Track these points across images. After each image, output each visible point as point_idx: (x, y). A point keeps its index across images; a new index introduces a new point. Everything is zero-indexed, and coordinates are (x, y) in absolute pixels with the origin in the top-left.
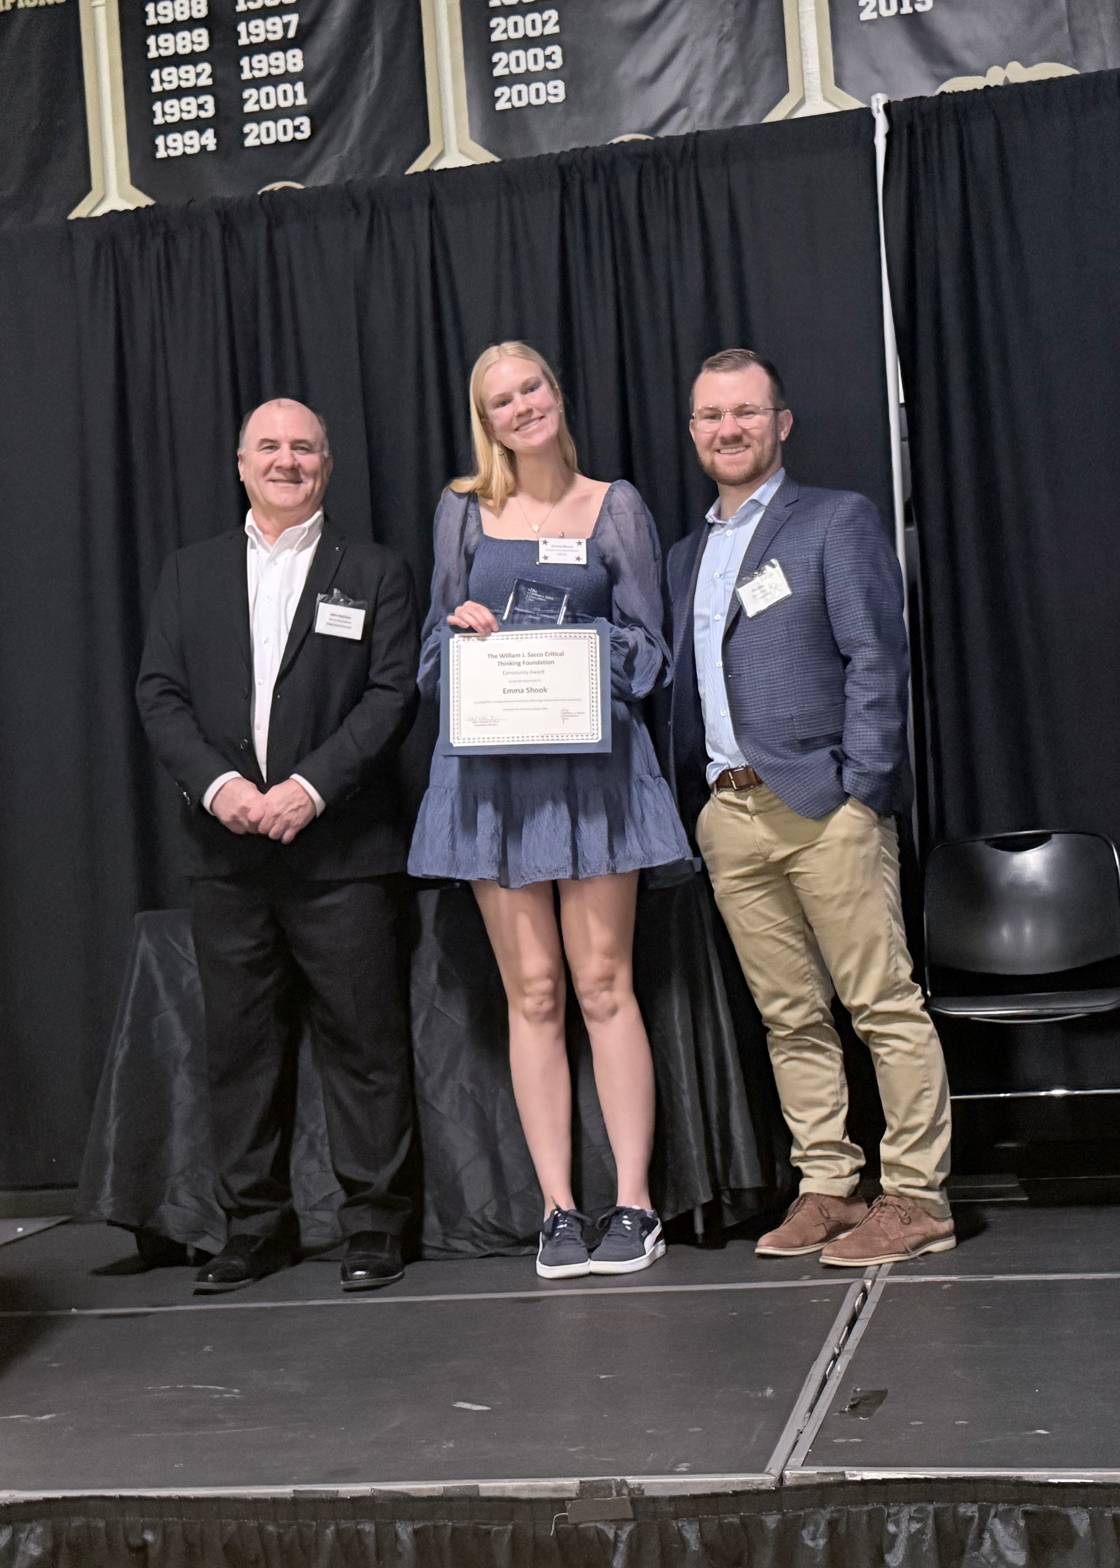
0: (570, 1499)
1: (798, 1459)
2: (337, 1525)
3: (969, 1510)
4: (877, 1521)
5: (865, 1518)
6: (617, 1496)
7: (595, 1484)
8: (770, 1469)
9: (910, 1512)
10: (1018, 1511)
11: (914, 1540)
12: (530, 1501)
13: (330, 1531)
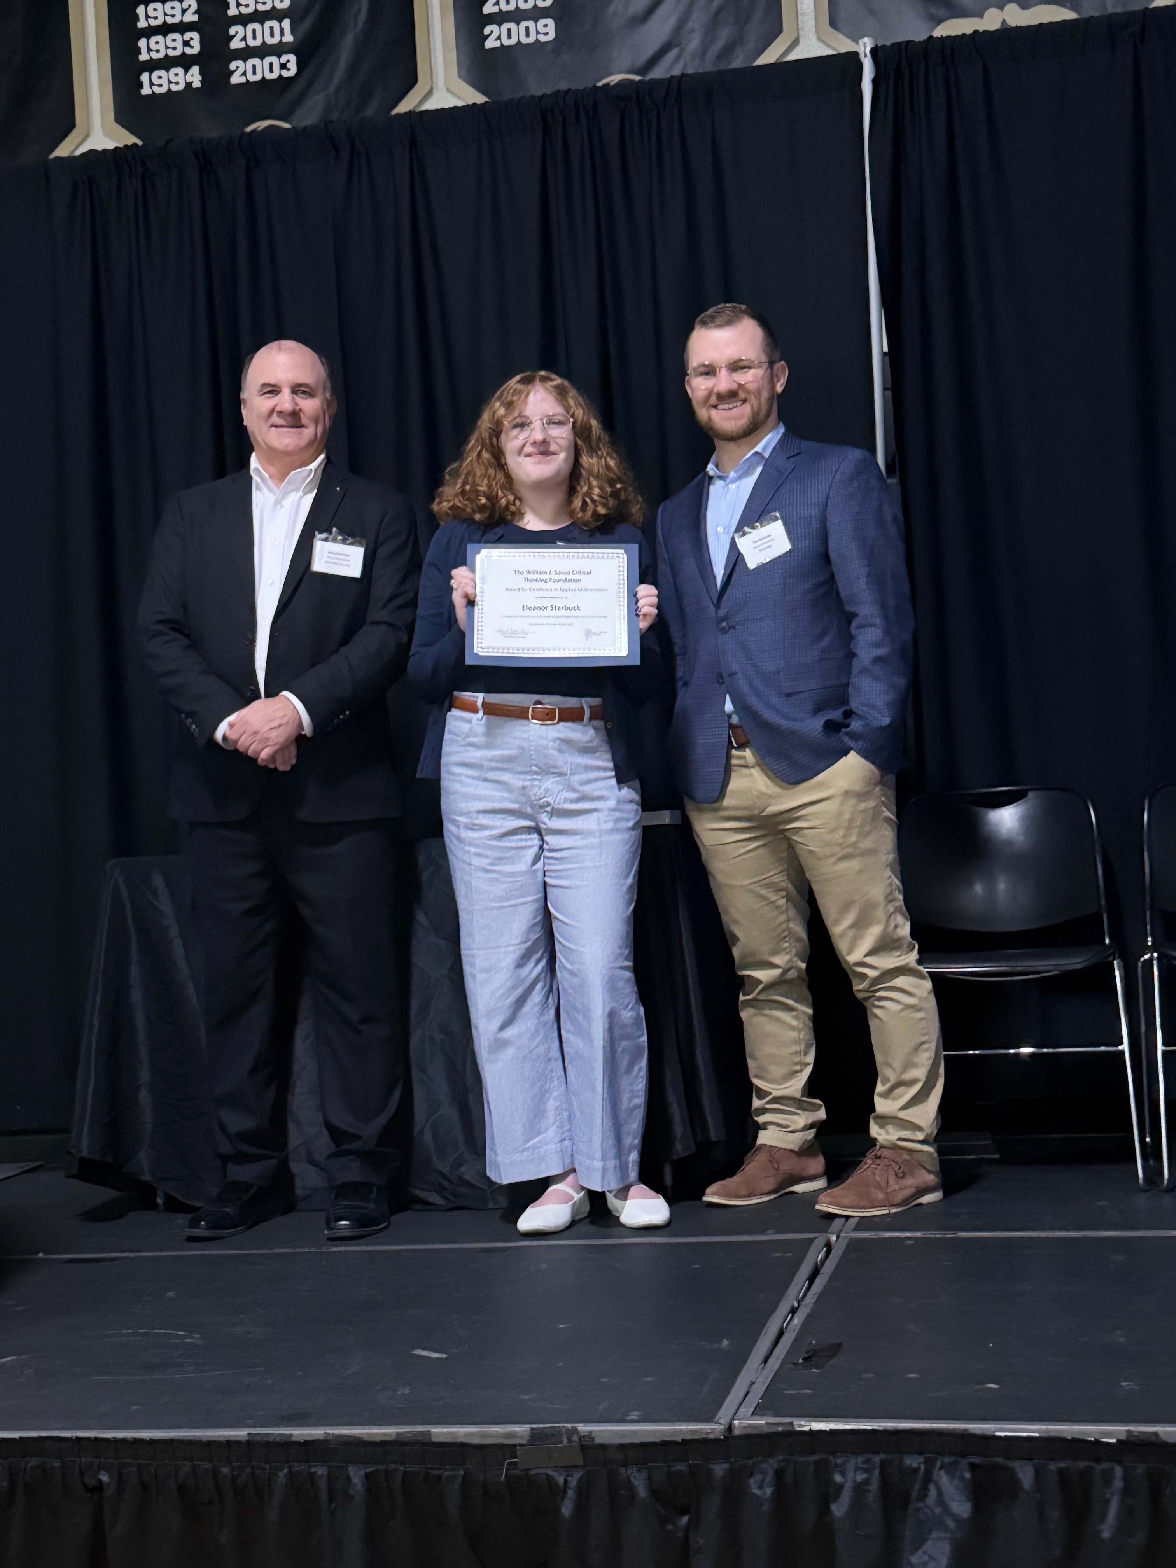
0: (522, 1445)
1: (747, 1409)
2: (290, 1468)
3: (912, 1461)
4: (823, 1470)
5: (812, 1468)
6: (568, 1443)
7: (546, 1431)
8: (720, 1418)
9: (857, 1463)
10: (964, 1463)
11: (859, 1489)
12: (481, 1447)
13: (282, 1475)
